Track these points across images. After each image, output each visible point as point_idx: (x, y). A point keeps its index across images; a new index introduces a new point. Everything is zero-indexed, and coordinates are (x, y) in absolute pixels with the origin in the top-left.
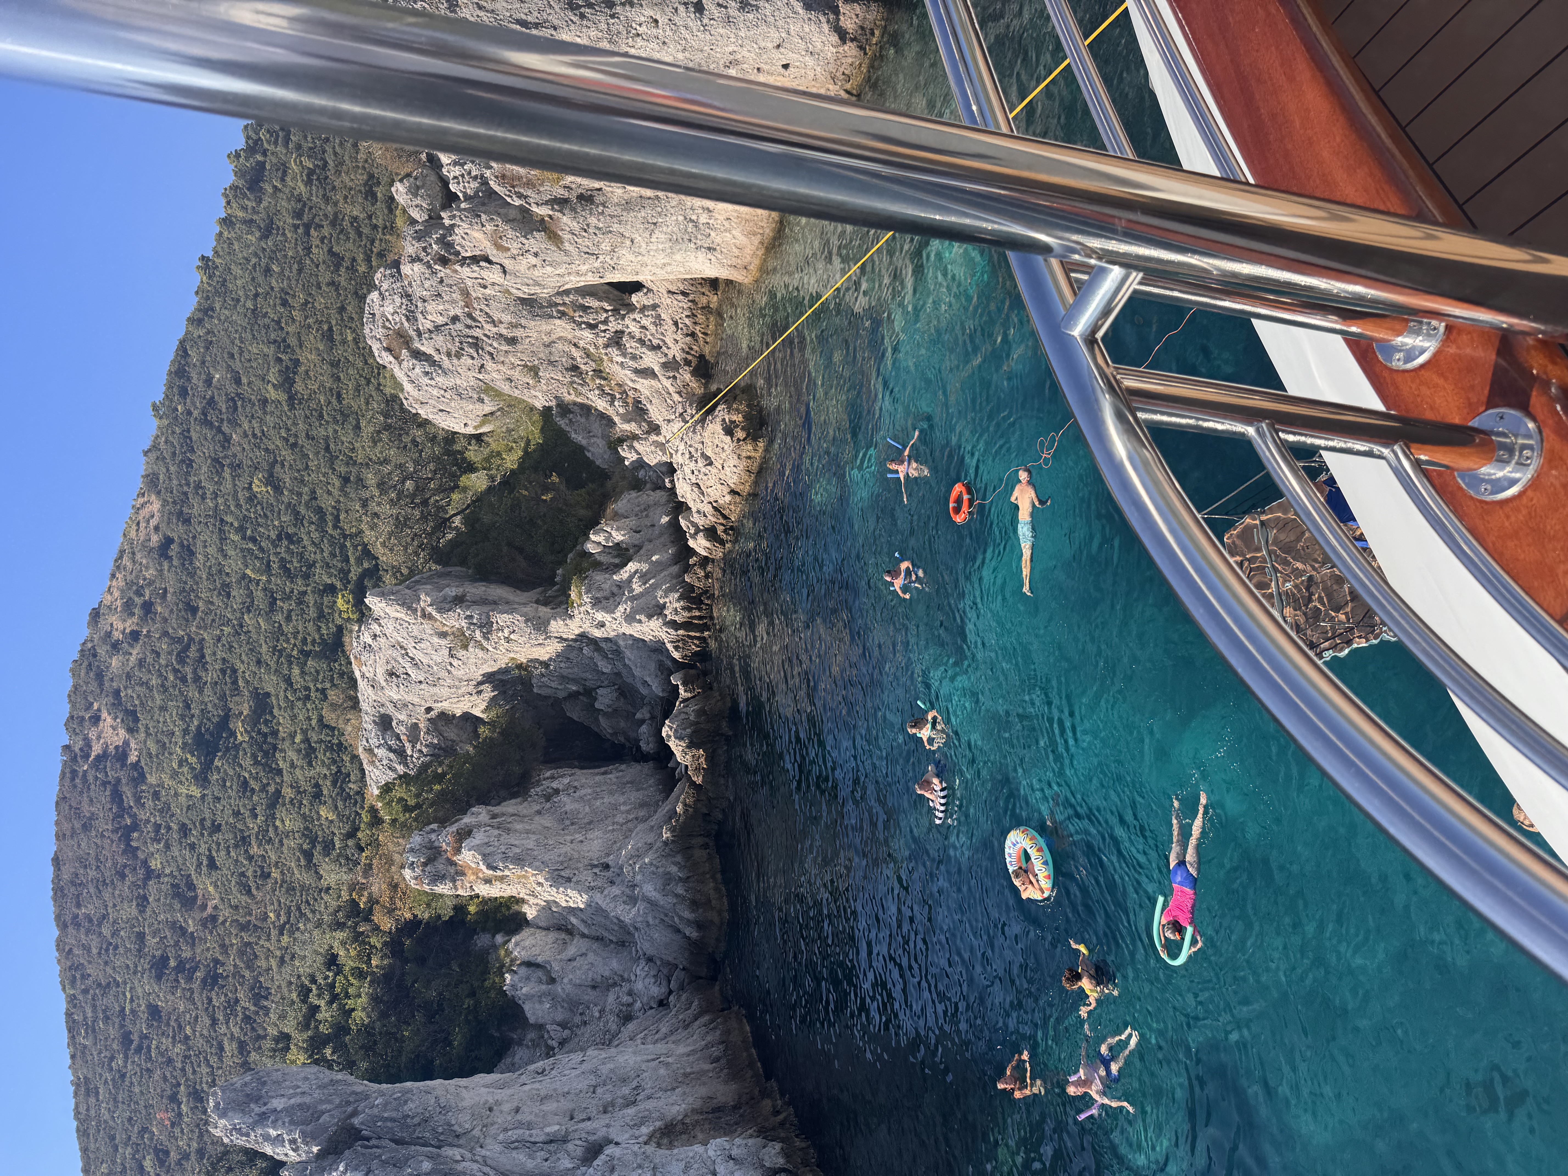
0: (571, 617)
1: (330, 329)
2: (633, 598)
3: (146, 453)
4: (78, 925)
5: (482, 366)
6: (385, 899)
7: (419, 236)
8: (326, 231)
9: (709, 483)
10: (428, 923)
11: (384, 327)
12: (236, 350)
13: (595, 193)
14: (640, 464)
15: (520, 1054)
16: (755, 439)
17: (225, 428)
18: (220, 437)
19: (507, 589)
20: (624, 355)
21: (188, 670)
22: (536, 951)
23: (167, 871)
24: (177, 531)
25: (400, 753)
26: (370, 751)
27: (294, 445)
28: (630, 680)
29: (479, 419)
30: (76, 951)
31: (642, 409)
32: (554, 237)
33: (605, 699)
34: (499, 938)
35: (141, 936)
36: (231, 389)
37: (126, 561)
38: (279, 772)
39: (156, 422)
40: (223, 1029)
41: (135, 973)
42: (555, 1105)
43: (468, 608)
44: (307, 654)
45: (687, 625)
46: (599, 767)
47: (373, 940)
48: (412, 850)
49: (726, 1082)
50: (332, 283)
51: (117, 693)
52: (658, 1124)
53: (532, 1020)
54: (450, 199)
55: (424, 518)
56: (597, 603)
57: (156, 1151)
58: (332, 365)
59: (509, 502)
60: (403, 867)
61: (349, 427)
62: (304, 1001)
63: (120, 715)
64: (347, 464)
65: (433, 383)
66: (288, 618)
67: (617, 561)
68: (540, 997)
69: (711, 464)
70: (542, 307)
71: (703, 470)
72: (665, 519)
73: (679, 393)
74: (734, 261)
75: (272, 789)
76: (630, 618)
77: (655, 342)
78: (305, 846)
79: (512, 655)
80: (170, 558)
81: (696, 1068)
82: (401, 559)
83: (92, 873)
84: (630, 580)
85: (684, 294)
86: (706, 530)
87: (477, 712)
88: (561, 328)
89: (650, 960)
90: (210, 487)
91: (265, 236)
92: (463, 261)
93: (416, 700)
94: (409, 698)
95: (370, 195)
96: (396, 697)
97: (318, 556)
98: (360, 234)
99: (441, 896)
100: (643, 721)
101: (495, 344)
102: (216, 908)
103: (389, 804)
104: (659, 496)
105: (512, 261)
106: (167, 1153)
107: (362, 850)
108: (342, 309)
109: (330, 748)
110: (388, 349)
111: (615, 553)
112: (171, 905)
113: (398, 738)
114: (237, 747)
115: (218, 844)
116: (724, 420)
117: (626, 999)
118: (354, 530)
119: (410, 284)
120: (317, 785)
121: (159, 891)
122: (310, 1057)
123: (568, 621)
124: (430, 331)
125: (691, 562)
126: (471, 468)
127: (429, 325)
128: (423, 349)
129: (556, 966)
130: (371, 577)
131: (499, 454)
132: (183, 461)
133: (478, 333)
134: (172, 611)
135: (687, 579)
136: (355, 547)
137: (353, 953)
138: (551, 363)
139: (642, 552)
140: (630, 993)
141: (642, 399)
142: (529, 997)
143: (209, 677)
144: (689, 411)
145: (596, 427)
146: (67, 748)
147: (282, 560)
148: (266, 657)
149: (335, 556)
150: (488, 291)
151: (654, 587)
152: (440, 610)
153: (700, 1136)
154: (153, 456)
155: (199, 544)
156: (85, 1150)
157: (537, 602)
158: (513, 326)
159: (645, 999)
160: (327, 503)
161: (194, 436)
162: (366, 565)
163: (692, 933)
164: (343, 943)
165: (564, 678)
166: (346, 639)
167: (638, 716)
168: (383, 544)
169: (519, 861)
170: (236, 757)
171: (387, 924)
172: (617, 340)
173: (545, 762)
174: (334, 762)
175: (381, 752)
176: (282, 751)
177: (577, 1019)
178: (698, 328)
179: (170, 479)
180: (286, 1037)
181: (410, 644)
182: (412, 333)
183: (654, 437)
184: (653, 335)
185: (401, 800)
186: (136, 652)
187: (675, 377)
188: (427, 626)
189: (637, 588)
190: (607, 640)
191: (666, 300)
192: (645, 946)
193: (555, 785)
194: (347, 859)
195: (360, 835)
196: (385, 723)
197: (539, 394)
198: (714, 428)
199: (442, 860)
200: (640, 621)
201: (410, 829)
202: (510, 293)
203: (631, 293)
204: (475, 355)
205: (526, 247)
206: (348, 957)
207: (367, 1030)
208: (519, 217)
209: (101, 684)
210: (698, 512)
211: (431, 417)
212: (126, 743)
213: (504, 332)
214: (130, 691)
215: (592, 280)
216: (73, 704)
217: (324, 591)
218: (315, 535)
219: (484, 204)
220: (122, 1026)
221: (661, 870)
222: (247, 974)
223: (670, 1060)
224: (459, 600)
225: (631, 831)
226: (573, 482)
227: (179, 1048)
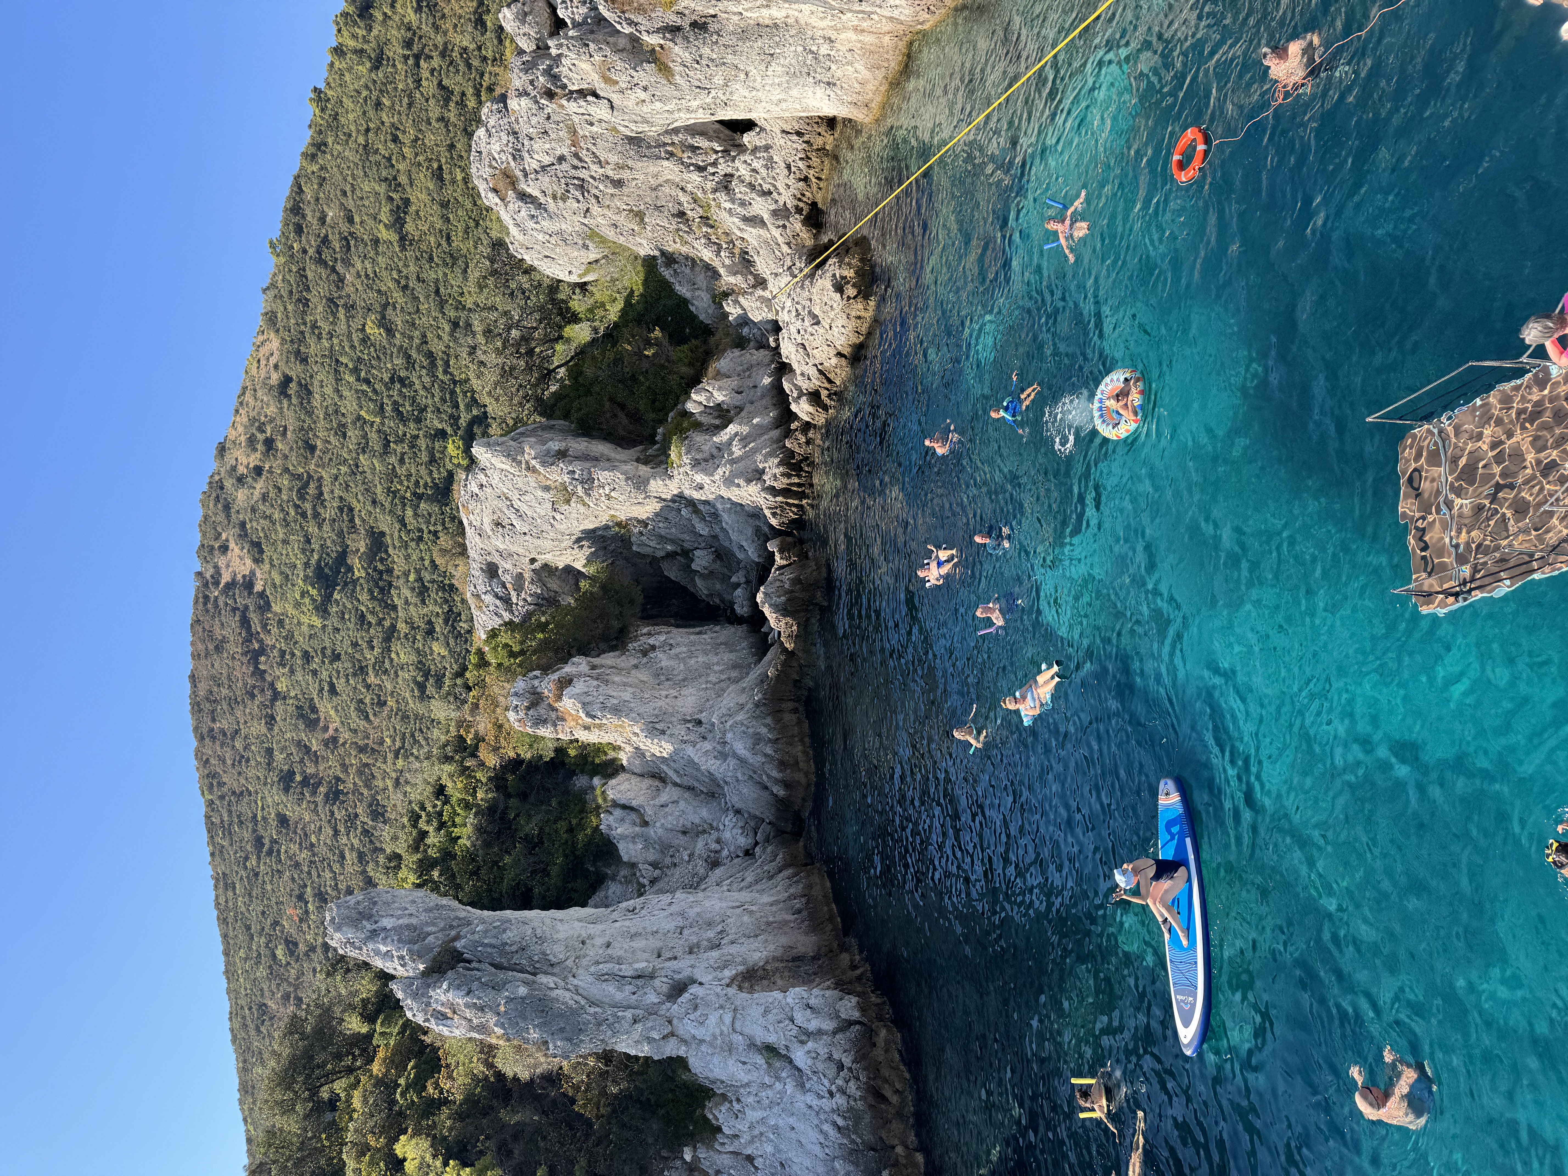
0: (671, 477)
1: (440, 168)
2: (733, 462)
3: (264, 291)
4: (214, 738)
5: (588, 210)
6: (490, 738)
7: (528, 67)
8: (436, 62)
9: (815, 344)
10: (530, 762)
11: (490, 166)
12: (348, 188)
13: (709, 20)
14: (744, 320)
15: (613, 889)
16: (866, 297)
17: (339, 267)
18: (334, 277)
19: (609, 445)
20: (733, 201)
21: (308, 506)
22: (631, 795)
23: (292, 694)
24: (295, 370)
25: (506, 600)
26: (477, 596)
27: (406, 287)
28: (726, 544)
29: (583, 267)
30: (213, 761)
31: (749, 261)
32: (665, 70)
33: (702, 560)
34: (596, 781)
35: (269, 752)
36: (344, 227)
37: (248, 397)
38: (394, 608)
39: (274, 259)
40: (344, 840)
41: (265, 784)
42: (644, 942)
43: (570, 463)
44: (420, 497)
45: (786, 492)
46: (694, 626)
47: (479, 775)
48: (516, 694)
49: (806, 934)
50: (441, 119)
51: (243, 525)
52: (741, 968)
53: (625, 858)
54: (558, 25)
55: (529, 369)
56: (696, 464)
57: (287, 942)
58: (442, 206)
59: (612, 357)
60: (507, 709)
61: (458, 271)
62: (415, 826)
63: (247, 546)
64: (457, 308)
65: (538, 227)
66: (402, 461)
67: (717, 422)
68: (634, 838)
69: (818, 323)
70: (649, 147)
71: (810, 329)
72: (767, 380)
73: (788, 244)
74: (854, 98)
75: (387, 624)
76: (729, 482)
77: (766, 187)
78: (419, 679)
79: (612, 512)
80: (289, 397)
81: (779, 918)
82: (507, 410)
83: (225, 692)
84: (729, 443)
85: (799, 134)
86: (810, 394)
87: (579, 565)
88: (669, 170)
89: (738, 812)
90: (325, 327)
91: (376, 67)
92: (570, 95)
93: (521, 551)
94: (514, 548)
95: (480, 23)
96: (502, 547)
97: (430, 401)
98: (469, 66)
99: (543, 738)
100: (738, 585)
101: (601, 187)
102: (336, 730)
103: (495, 649)
104: (762, 355)
105: (621, 96)
106: (296, 944)
107: (469, 689)
108: (452, 146)
109: (442, 587)
110: (495, 191)
111: (716, 414)
112: (296, 726)
113: (504, 586)
114: (355, 582)
115: (338, 672)
116: (834, 275)
117: (714, 846)
118: (463, 376)
119: (517, 120)
120: (430, 622)
121: (286, 712)
122: (420, 877)
123: (668, 482)
124: (536, 172)
125: (793, 426)
126: (575, 319)
127: (535, 165)
128: (529, 190)
129: (649, 811)
130: (480, 424)
131: (603, 305)
132: (299, 300)
133: (583, 174)
134: (291, 448)
135: (788, 444)
136: (465, 393)
137: (460, 785)
138: (658, 208)
139: (743, 414)
140: (718, 841)
141: (750, 249)
142: (623, 837)
143: (329, 513)
144: (798, 264)
145: (701, 279)
146: (199, 574)
147: (395, 403)
148: (381, 497)
149: (445, 401)
150: (594, 129)
151: (754, 451)
152: (543, 463)
153: (780, 982)
154: (271, 293)
155: (316, 383)
156: (225, 936)
157: (638, 460)
158: (620, 167)
159: (732, 849)
160: (437, 347)
161: (310, 275)
162: (475, 412)
163: (780, 791)
164: (451, 776)
165: (662, 538)
166: (455, 487)
167: (734, 579)
168: (489, 393)
169: (616, 711)
170: (354, 591)
171: (492, 761)
172: (726, 184)
173: (642, 618)
174: (446, 601)
175: (488, 599)
176: (397, 588)
177: (668, 861)
178: (812, 172)
179: (288, 317)
180: (398, 857)
181: (514, 496)
182: (519, 174)
183: (760, 292)
184: (763, 180)
185: (506, 645)
186: (260, 486)
187: (784, 226)
188: (531, 479)
189: (737, 451)
190: (706, 502)
191: (779, 141)
192: (734, 799)
193: (651, 641)
194: (456, 698)
195: (468, 675)
196: (492, 571)
197: (644, 242)
198: (824, 283)
199: (544, 705)
200: (738, 486)
201: (515, 674)
202: (617, 131)
203: (743, 132)
204: (581, 198)
205: (635, 81)
206: (455, 789)
207: (471, 857)
208: (629, 47)
209: (228, 516)
210: (802, 374)
211: (536, 263)
212: (253, 573)
213: (610, 173)
214: (255, 524)
215: (702, 117)
216: (204, 534)
217: (436, 435)
218: (427, 380)
219: (592, 32)
220: (254, 831)
221: (751, 730)
222: (366, 792)
223: (754, 908)
224: (562, 455)
225: (724, 690)
226: (677, 338)
227: (305, 854)
